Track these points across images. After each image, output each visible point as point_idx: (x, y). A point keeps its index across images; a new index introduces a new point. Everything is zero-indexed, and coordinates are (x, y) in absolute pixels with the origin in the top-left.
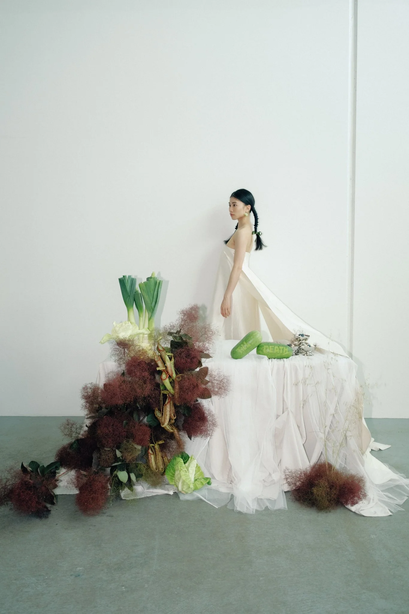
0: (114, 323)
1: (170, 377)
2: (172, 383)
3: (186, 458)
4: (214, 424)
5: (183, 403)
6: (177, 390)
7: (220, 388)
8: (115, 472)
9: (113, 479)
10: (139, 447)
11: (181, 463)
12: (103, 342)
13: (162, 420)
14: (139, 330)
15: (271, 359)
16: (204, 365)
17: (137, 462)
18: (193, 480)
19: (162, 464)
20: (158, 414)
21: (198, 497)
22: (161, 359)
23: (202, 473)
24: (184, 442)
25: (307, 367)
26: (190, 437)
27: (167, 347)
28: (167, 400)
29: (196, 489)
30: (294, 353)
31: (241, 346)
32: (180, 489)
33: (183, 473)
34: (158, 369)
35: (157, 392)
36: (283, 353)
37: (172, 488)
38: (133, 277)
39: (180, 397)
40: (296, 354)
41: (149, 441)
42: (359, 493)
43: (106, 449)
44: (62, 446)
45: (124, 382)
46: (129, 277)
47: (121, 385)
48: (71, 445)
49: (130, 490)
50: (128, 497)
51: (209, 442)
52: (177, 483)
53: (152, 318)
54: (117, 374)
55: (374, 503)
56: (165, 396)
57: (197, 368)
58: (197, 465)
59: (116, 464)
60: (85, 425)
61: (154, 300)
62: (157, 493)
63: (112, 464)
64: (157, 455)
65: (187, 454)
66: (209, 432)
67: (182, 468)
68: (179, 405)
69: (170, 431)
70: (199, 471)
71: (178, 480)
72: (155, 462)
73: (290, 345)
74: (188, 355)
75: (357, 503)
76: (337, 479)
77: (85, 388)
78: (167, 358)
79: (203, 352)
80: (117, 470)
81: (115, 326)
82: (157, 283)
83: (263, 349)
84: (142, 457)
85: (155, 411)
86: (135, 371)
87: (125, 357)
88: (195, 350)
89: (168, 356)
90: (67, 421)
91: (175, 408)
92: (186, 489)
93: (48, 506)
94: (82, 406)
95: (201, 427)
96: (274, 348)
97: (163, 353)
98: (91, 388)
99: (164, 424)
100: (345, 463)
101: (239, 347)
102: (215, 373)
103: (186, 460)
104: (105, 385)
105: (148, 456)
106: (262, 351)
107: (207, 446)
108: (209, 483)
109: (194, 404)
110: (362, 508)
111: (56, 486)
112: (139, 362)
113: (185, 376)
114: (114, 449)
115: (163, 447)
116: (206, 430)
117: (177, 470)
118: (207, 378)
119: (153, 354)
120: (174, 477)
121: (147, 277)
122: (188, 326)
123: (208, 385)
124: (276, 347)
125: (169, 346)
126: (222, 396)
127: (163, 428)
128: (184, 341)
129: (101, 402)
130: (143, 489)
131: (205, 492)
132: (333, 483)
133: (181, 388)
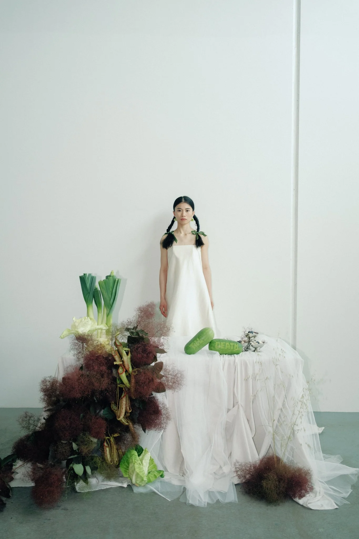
0: (74, 319)
1: (126, 371)
2: (128, 377)
3: (140, 451)
4: (168, 418)
5: (138, 397)
6: (133, 384)
7: (174, 382)
8: (71, 465)
9: (69, 472)
10: (95, 440)
11: (135, 455)
12: (62, 337)
13: (118, 413)
14: (98, 325)
15: (222, 355)
16: (159, 360)
17: (93, 455)
18: (146, 472)
19: (117, 457)
20: (114, 407)
21: (151, 490)
22: (118, 354)
23: (155, 466)
24: (139, 435)
25: (257, 363)
26: (144, 430)
27: (124, 342)
28: (123, 393)
29: (149, 482)
30: (244, 349)
31: (195, 342)
32: (134, 481)
33: (137, 466)
34: (115, 363)
35: (114, 386)
36: (234, 349)
37: (126, 481)
38: (93, 275)
39: (136, 390)
40: (246, 351)
41: (104, 433)
42: (307, 486)
43: (63, 442)
44: (20, 438)
45: (82, 376)
46: (90, 275)
47: (79, 379)
48: (28, 437)
49: (85, 483)
50: (83, 490)
51: (162, 435)
52: (131, 476)
53: (110, 314)
54: (76, 368)
55: (321, 497)
56: (121, 390)
57: (152, 362)
58: (151, 457)
59: (72, 457)
60: (43, 417)
61: (113, 297)
62: (111, 485)
63: (69, 456)
64: (112, 447)
65: (141, 447)
66: (162, 426)
67: (136, 461)
68: (134, 398)
69: (125, 424)
70: (153, 463)
71: (132, 473)
72: (110, 454)
73: (240, 342)
74: (144, 351)
75: (304, 496)
76: (285, 472)
77: (44, 382)
78: (124, 353)
79: (159, 348)
80: (73, 463)
81: (75, 321)
82: (116, 281)
83: (215, 345)
84: (98, 450)
85: (112, 404)
86: (93, 365)
87: (83, 351)
88: (151, 345)
89: (125, 351)
90: (26, 413)
91: (131, 401)
92: (140, 482)
93: (4, 499)
94: (40, 399)
95: (156, 420)
96: (225, 344)
97: (120, 348)
98: (49, 382)
99: (119, 417)
100: (293, 456)
101: (192, 343)
102: (169, 368)
103: (140, 453)
104: (64, 379)
105: (104, 449)
106: (214, 347)
107: (161, 438)
108: (162, 476)
109: (149, 398)
110: (309, 502)
111: (12, 479)
112: (97, 356)
113: (141, 371)
114: (71, 442)
115: (118, 440)
116: (160, 424)
117: (131, 462)
118: (162, 373)
119: (111, 349)
120: (128, 469)
121: (107, 275)
122: (145, 323)
123: (163, 379)
124: (227, 344)
125: (126, 341)
126: (176, 390)
127: (119, 421)
128: (140, 336)
129: (58, 395)
130: (97, 481)
131: (158, 484)
132: (281, 476)
133: (137, 382)
